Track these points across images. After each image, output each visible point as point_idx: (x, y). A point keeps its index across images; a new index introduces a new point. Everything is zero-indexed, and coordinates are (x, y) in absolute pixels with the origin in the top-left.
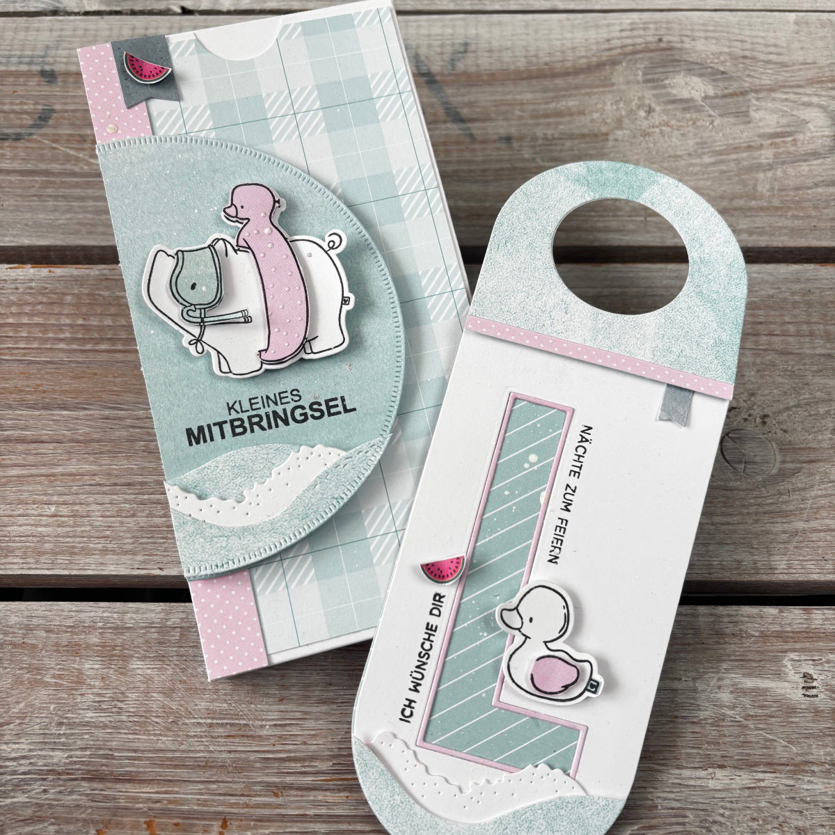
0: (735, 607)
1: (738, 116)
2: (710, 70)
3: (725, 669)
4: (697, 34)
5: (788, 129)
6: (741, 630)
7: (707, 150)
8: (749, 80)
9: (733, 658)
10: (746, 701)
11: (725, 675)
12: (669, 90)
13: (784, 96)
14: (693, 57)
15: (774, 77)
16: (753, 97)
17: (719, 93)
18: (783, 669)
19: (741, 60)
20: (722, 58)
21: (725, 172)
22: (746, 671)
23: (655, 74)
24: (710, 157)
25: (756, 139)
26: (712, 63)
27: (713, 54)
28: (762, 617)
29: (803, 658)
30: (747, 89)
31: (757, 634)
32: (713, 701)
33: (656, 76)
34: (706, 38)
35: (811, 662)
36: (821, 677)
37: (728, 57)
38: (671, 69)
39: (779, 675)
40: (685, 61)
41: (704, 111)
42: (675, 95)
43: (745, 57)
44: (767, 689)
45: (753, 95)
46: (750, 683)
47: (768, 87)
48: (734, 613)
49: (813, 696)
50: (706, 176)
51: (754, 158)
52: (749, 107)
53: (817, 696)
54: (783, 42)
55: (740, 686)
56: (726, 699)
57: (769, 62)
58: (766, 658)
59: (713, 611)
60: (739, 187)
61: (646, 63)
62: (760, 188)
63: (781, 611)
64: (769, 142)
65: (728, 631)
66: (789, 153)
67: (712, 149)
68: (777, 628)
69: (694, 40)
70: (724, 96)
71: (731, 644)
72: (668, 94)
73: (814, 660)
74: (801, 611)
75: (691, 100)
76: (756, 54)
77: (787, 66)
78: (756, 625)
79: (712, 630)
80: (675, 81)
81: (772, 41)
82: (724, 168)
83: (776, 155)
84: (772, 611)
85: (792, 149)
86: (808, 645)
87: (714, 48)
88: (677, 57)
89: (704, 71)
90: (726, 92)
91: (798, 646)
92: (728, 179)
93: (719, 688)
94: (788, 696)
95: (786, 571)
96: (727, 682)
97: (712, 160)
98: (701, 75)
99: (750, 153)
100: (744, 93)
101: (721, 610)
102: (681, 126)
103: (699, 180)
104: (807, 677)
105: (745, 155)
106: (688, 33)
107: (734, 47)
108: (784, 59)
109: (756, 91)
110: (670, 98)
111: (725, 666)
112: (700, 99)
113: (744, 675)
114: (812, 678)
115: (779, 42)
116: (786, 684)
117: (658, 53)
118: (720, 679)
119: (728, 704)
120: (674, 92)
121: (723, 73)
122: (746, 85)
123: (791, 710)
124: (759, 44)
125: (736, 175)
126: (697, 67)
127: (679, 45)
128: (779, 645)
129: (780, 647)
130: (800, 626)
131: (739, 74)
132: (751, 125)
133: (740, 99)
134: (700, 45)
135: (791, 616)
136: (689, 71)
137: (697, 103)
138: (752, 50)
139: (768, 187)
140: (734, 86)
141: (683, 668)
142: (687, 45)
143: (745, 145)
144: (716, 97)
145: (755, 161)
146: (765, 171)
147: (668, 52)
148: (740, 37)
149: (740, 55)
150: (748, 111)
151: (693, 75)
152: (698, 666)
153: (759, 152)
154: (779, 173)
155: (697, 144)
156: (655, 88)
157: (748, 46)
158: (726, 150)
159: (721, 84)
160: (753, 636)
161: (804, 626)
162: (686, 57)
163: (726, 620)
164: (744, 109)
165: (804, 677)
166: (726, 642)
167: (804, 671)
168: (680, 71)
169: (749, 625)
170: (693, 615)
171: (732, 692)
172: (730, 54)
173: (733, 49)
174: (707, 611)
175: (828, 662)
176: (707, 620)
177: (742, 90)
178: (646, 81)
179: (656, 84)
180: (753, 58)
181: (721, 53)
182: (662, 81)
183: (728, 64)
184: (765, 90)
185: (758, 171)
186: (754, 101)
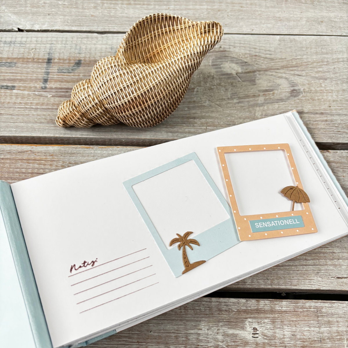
0: (227, 299)
1: (250, 82)
2: (240, 61)
3: (221, 325)
4: (236, 45)
5: (271, 88)
6: (229, 309)
7: (236, 97)
8: (257, 66)
9: (225, 321)
10: (228, 339)
11: (221, 328)
12: (222, 69)
13: (271, 74)
14: (234, 55)
15: (268, 65)
16: (258, 74)
17: (244, 71)
18: (245, 326)
19: (254, 57)
20: (246, 56)
21: (243, 107)
22: (229, 326)
23: (217, 62)
24: (237, 100)
25: (257, 92)
26: (242, 58)
27: (242, 54)
28: (238, 303)
29: (254, 321)
30: (255, 70)
31: (236, 311)
32: (214, 339)
33: (218, 63)
34: (240, 47)
35: (257, 323)
36: (261, 329)
37: (248, 55)
38: (224, 60)
39: (243, 328)
40: (230, 57)
41: (237, 79)
42: (225, 72)
43: (256, 56)
44: (237, 334)
45: (258, 72)
46: (231, 331)
47: (265, 69)
48: (227, 301)
49: (256, 337)
50: (235, 108)
51: (256, 101)
52: (255, 78)
53: (258, 337)
54: (273, 49)
55: (226, 333)
56: (220, 338)
57: (266, 58)
58: (239, 321)
59: (218, 300)
60: (248, 114)
61: (214, 57)
62: (257, 114)
63: (247, 301)
64: (263, 93)
65: (224, 309)
66: (271, 99)
67: (238, 96)
68: (244, 308)
69: (235, 47)
70: (246, 73)
71: (224, 315)
72: (222, 71)
73: (258, 322)
74: (255, 301)
75: (231, 74)
76: (260, 54)
77: (274, 60)
78: (236, 307)
79: (217, 308)
80: (225, 65)
81: (268, 49)
82: (243, 105)
83: (265, 100)
84: (243, 301)
85: (272, 97)
86: (256, 316)
87: (243, 51)
88: (227, 55)
89: (238, 61)
90: (247, 71)
91: (252, 316)
92: (244, 110)
93: (218, 333)
94: (246, 337)
95: (250, 284)
96: (221, 331)
97: (237, 101)
98: (237, 63)
99: (254, 98)
100: (254, 72)
101: (222, 300)
102: (226, 86)
103: (231, 110)
104: (255, 329)
105: (251, 99)
106: (232, 44)
107: (252, 51)
108: (272, 56)
109: (259, 71)
110: (222, 73)
111: (221, 324)
112: (235, 74)
113: (229, 328)
114: (257, 330)
115: (271, 49)
116: (246, 332)
117: (219, 53)
118: (218, 330)
119: (220, 340)
120: (225, 70)
121: (246, 62)
122: (255, 68)
123: (246, 343)
124: (262, 50)
125: (247, 108)
126: (235, 59)
127: (228, 50)
128: (244, 315)
129: (245, 316)
130: (254, 307)
131: (253, 63)
132: (256, 86)
133: (252, 74)
134: (237, 50)
135: (251, 303)
136: (232, 61)
137: (234, 75)
138: (259, 52)
139: (260, 114)
140: (250, 68)
141: (203, 324)
142: (231, 50)
143: (252, 95)
144: (242, 73)
145: (256, 102)
146: (260, 106)
147: (223, 53)
148: (254, 47)
149: (254, 55)
150: (255, 80)
151: (233, 63)
152: (210, 324)
153: (258, 98)
154: (266, 108)
155: (232, 93)
156: (216, 68)
157: (257, 50)
158: (244, 96)
159: (245, 67)
160: (234, 311)
161: (256, 307)
162: (230, 55)
163: (223, 304)
164: (253, 79)
165: (254, 329)
166: (222, 314)
167: (253, 327)
168: (227, 61)
169: (233, 307)
170: (210, 302)
171: (223, 335)
172: (249, 54)
173: (251, 52)
174: (216, 300)
175: (264, 323)
176: (215, 304)
177: (253, 70)
178: (213, 65)
179: (217, 66)
180: (259, 56)
181: (246, 54)
182: (220, 65)
183: (248, 58)
184: (263, 71)
185: (257, 106)
186: (258, 75)
